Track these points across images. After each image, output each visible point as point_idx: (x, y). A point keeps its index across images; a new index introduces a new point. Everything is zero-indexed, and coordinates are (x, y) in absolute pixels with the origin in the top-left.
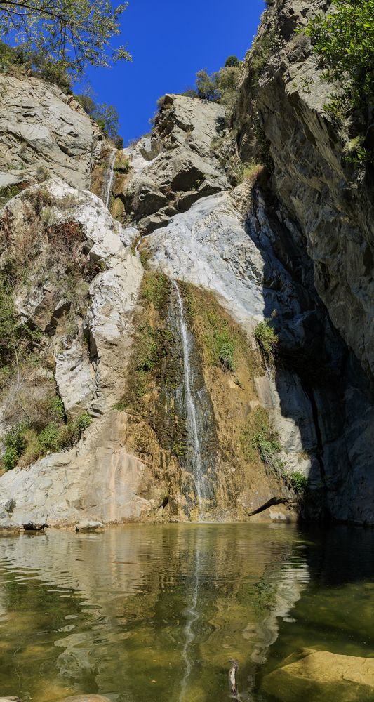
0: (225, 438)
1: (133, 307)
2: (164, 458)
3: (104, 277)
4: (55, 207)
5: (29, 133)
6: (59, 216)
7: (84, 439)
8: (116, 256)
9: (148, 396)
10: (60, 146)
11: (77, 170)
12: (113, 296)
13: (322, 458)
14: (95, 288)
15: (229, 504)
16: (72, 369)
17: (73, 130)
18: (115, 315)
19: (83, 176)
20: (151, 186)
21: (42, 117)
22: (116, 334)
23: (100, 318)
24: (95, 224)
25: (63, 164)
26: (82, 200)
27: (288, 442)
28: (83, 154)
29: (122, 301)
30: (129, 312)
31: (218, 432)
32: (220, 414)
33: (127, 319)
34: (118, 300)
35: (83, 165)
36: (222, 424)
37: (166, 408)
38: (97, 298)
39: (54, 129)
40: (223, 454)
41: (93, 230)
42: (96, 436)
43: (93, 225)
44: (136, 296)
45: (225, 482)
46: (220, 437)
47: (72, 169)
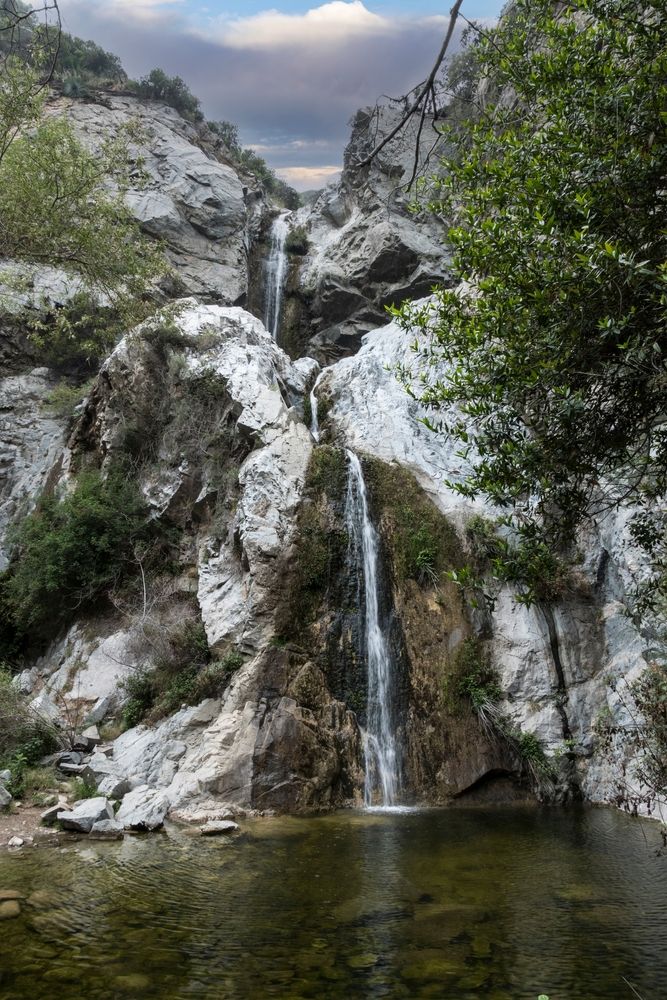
0: (420, 683)
1: (297, 501)
2: (337, 713)
3: (257, 459)
4: (187, 349)
5: (141, 209)
6: (194, 364)
7: (232, 687)
8: (274, 426)
9: (318, 625)
10: (194, 226)
11: (224, 263)
12: (270, 487)
13: (565, 708)
14: (246, 475)
15: (426, 782)
16: (220, 586)
17: (211, 195)
18: (273, 515)
19: (235, 272)
20: (338, 279)
21: (157, 177)
22: (274, 541)
23: (252, 519)
24: (245, 378)
25: (201, 255)
26: (227, 333)
27: (512, 686)
28: (231, 234)
29: (282, 493)
30: (292, 507)
31: (410, 675)
32: (414, 649)
33: (290, 519)
34: (276, 492)
35: (233, 255)
36: (415, 663)
37: (341, 642)
38: (248, 490)
39: (180, 198)
40: (418, 706)
41: (241, 388)
42: (247, 684)
43: (241, 379)
44: (302, 483)
45: (420, 748)
46: (414, 682)
47: (217, 261)
